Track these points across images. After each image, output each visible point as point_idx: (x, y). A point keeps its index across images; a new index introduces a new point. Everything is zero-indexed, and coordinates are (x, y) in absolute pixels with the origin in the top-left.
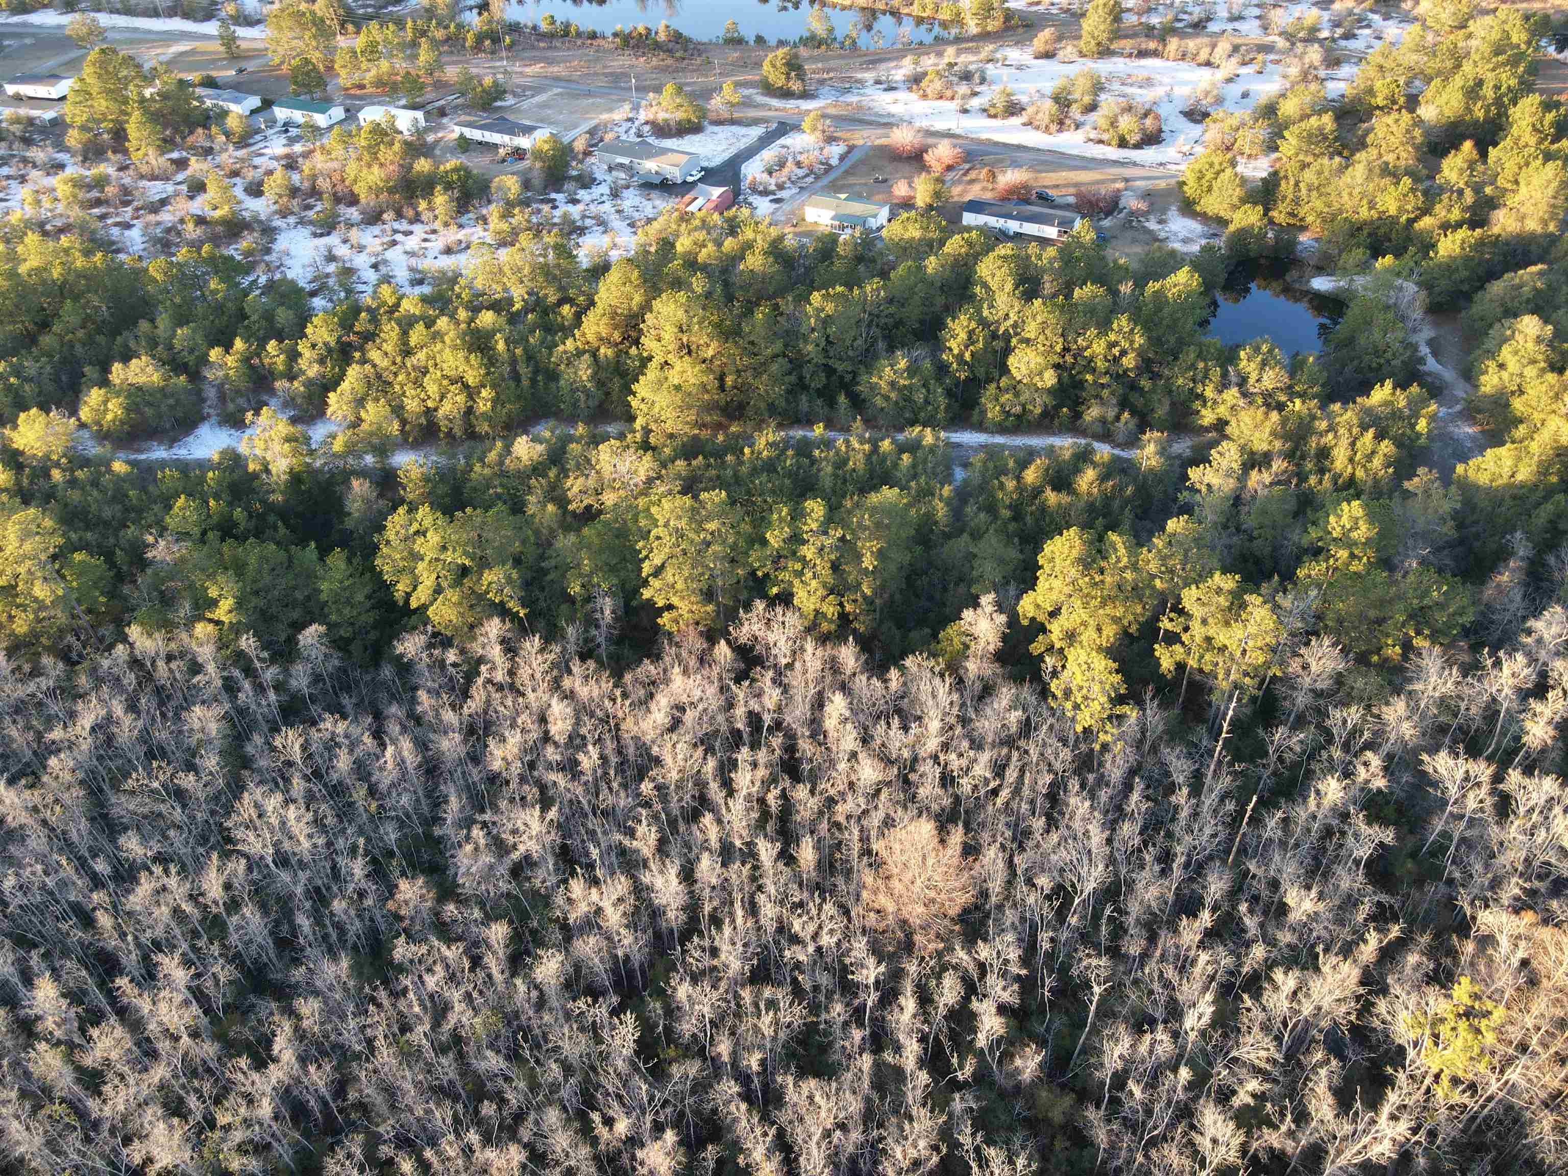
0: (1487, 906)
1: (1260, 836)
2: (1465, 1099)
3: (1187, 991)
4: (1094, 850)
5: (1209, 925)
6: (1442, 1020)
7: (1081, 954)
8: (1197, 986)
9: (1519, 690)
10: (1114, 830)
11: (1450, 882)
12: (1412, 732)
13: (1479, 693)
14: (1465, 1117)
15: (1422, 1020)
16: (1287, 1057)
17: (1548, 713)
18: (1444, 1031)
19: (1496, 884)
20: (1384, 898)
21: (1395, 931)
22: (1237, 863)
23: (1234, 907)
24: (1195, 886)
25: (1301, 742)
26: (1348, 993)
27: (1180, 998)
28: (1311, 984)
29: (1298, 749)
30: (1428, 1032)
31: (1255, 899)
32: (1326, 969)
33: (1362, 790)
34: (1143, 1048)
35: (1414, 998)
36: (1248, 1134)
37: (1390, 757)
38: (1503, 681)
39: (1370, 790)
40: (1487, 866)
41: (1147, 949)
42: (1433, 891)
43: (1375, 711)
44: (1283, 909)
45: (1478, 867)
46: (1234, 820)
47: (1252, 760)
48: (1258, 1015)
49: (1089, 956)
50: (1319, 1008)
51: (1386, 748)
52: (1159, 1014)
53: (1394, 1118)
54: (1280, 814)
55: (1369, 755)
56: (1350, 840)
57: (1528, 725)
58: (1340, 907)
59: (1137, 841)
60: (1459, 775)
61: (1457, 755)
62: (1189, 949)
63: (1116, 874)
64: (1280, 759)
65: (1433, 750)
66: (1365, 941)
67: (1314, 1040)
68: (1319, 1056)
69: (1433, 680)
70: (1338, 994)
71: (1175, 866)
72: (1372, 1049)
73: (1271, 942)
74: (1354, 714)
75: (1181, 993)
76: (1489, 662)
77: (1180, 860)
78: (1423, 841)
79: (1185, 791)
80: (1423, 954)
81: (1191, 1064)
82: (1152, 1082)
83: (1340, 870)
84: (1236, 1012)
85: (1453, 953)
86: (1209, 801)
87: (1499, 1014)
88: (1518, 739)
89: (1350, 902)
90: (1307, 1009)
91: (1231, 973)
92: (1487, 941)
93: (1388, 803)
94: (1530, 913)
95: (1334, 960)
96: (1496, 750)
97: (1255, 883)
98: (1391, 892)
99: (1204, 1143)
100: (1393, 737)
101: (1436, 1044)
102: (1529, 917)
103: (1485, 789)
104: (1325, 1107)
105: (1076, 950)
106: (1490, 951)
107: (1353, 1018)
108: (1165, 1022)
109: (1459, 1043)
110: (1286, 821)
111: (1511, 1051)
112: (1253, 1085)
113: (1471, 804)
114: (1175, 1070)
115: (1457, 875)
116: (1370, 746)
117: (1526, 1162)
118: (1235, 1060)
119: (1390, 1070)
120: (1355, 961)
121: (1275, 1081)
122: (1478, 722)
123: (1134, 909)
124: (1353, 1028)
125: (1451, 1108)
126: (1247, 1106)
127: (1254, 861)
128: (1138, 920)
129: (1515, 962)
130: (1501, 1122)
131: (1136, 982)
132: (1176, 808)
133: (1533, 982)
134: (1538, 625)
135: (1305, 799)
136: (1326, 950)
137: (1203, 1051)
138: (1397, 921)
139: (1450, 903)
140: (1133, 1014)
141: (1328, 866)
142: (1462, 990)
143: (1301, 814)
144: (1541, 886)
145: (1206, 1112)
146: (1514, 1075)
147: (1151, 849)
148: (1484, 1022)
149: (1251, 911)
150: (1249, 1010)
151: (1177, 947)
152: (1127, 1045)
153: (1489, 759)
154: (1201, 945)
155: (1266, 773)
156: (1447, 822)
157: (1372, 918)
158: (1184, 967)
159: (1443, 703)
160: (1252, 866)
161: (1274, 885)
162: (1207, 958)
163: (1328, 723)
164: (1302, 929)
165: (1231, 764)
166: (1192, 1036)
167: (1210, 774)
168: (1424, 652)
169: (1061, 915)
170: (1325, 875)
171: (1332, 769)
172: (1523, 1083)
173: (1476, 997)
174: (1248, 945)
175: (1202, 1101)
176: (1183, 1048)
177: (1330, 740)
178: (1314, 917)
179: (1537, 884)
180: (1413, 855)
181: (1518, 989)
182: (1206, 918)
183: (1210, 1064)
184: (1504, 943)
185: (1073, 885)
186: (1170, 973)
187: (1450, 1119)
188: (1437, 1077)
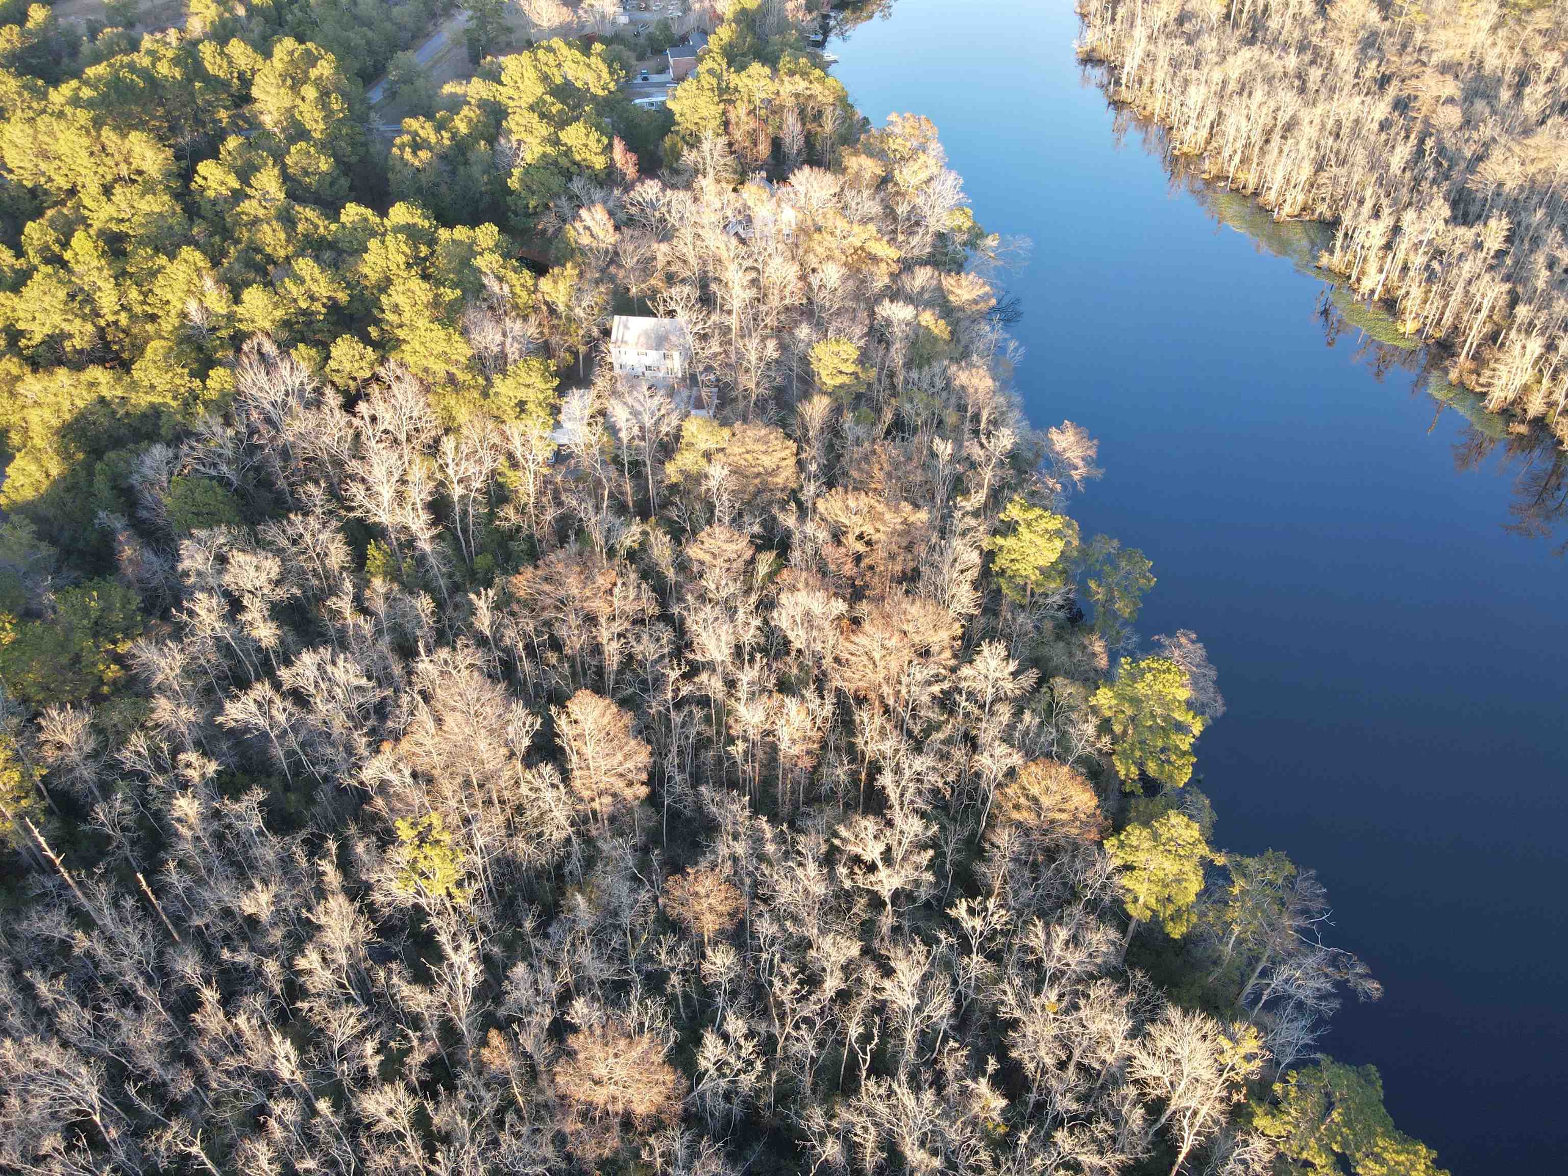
0: (360, 768)
1: (177, 896)
2: (476, 886)
3: (258, 1058)
4: (60, 1067)
5: (217, 996)
6: (415, 860)
7: (151, 1146)
8: (261, 1044)
9: (224, 618)
10: (58, 1032)
11: (326, 778)
12: (192, 712)
13: (203, 643)
14: (486, 896)
15: (405, 875)
16: (368, 1003)
17: (257, 615)
18: (422, 865)
19: (350, 750)
20: (303, 834)
21: (332, 845)
22: (184, 933)
23: (220, 963)
24: (174, 986)
25: (124, 801)
26: (352, 917)
27: (260, 1067)
28: (326, 940)
29: (128, 808)
30: (416, 877)
31: (227, 939)
32: (323, 920)
33: (206, 785)
34: (278, 1133)
35: (386, 868)
36: (403, 1077)
37: (198, 744)
38: (208, 621)
39: (212, 779)
40: (333, 745)
41: (196, 1072)
42: (323, 795)
43: (150, 724)
44: (252, 921)
45: (329, 751)
46: (144, 909)
47: (103, 854)
48: (320, 1004)
49: (158, 1139)
50: (348, 948)
51: (188, 741)
52: (259, 1097)
53: (457, 948)
54: (172, 865)
55: (182, 757)
56: (239, 825)
57: (255, 634)
58: (285, 873)
59: (87, 1015)
60: (253, 708)
61: (237, 696)
62: (224, 1029)
63: (103, 1058)
64: (124, 829)
65: (220, 709)
66: (324, 873)
67: (368, 970)
68: (382, 974)
69: (163, 664)
70: (347, 925)
71: (141, 993)
72: (402, 930)
73: (271, 951)
74: (138, 742)
75: (257, 1063)
76: (185, 617)
77: (140, 985)
78: (282, 773)
79: (79, 934)
80: (361, 839)
81: (319, 1094)
82: (310, 1141)
83: (257, 852)
84: (305, 1021)
85: (376, 817)
86: (107, 919)
87: (435, 819)
88: (259, 649)
89: (286, 862)
90: (342, 958)
91: (272, 1004)
92: (383, 786)
93: (233, 775)
94: (385, 744)
95: (321, 909)
96: (256, 670)
97: (213, 930)
98: (303, 826)
99: (387, 1124)
100: (183, 728)
101: (428, 878)
102: (387, 747)
103: (277, 699)
104: (420, 997)
105: (144, 1150)
106: (392, 791)
107: (372, 926)
108: (270, 1096)
109: (437, 861)
110: (181, 864)
111: (464, 831)
112: (369, 1047)
113: (281, 718)
114: (315, 1113)
115: (324, 770)
116: (175, 751)
117: (537, 877)
118: (342, 1049)
119: (424, 926)
120: (333, 893)
121: (378, 1025)
122: (225, 664)
123: (149, 1061)
124: (380, 932)
125: (475, 900)
126: (382, 1063)
127: (195, 916)
128: (163, 1064)
129: (409, 780)
130: (503, 875)
131: (217, 1103)
132: (89, 954)
133: (430, 780)
134: (186, 564)
135: (177, 835)
136: (310, 910)
137: (317, 1075)
138: (325, 839)
139: (341, 791)
140: (243, 1124)
141: (246, 859)
142: (404, 831)
143: (186, 847)
144: (372, 722)
145: (365, 1105)
146: (480, 841)
147: (106, 1006)
148: (434, 832)
149: (234, 950)
150: (311, 1009)
151: (215, 1040)
152: (265, 1148)
153: (258, 679)
154: (229, 1016)
155: (127, 850)
156: (281, 745)
157: (311, 855)
158: (236, 1046)
159: (187, 672)
160: (197, 921)
161: (227, 913)
162: (244, 1017)
163: (127, 766)
164: (280, 916)
165: (91, 875)
166: (298, 1077)
167: (83, 900)
168: (135, 651)
169: (97, 1144)
170: (252, 867)
171: (170, 795)
172: (488, 839)
173: (414, 825)
174: (259, 972)
175: (354, 1104)
176: (303, 1092)
177: (144, 778)
178: (277, 899)
179: (369, 723)
180: (287, 788)
181: (428, 793)
182: (210, 995)
183: (331, 1076)
184: (391, 776)
185: (78, 1112)
186: (232, 1063)
187: (481, 908)
188: (449, 894)
